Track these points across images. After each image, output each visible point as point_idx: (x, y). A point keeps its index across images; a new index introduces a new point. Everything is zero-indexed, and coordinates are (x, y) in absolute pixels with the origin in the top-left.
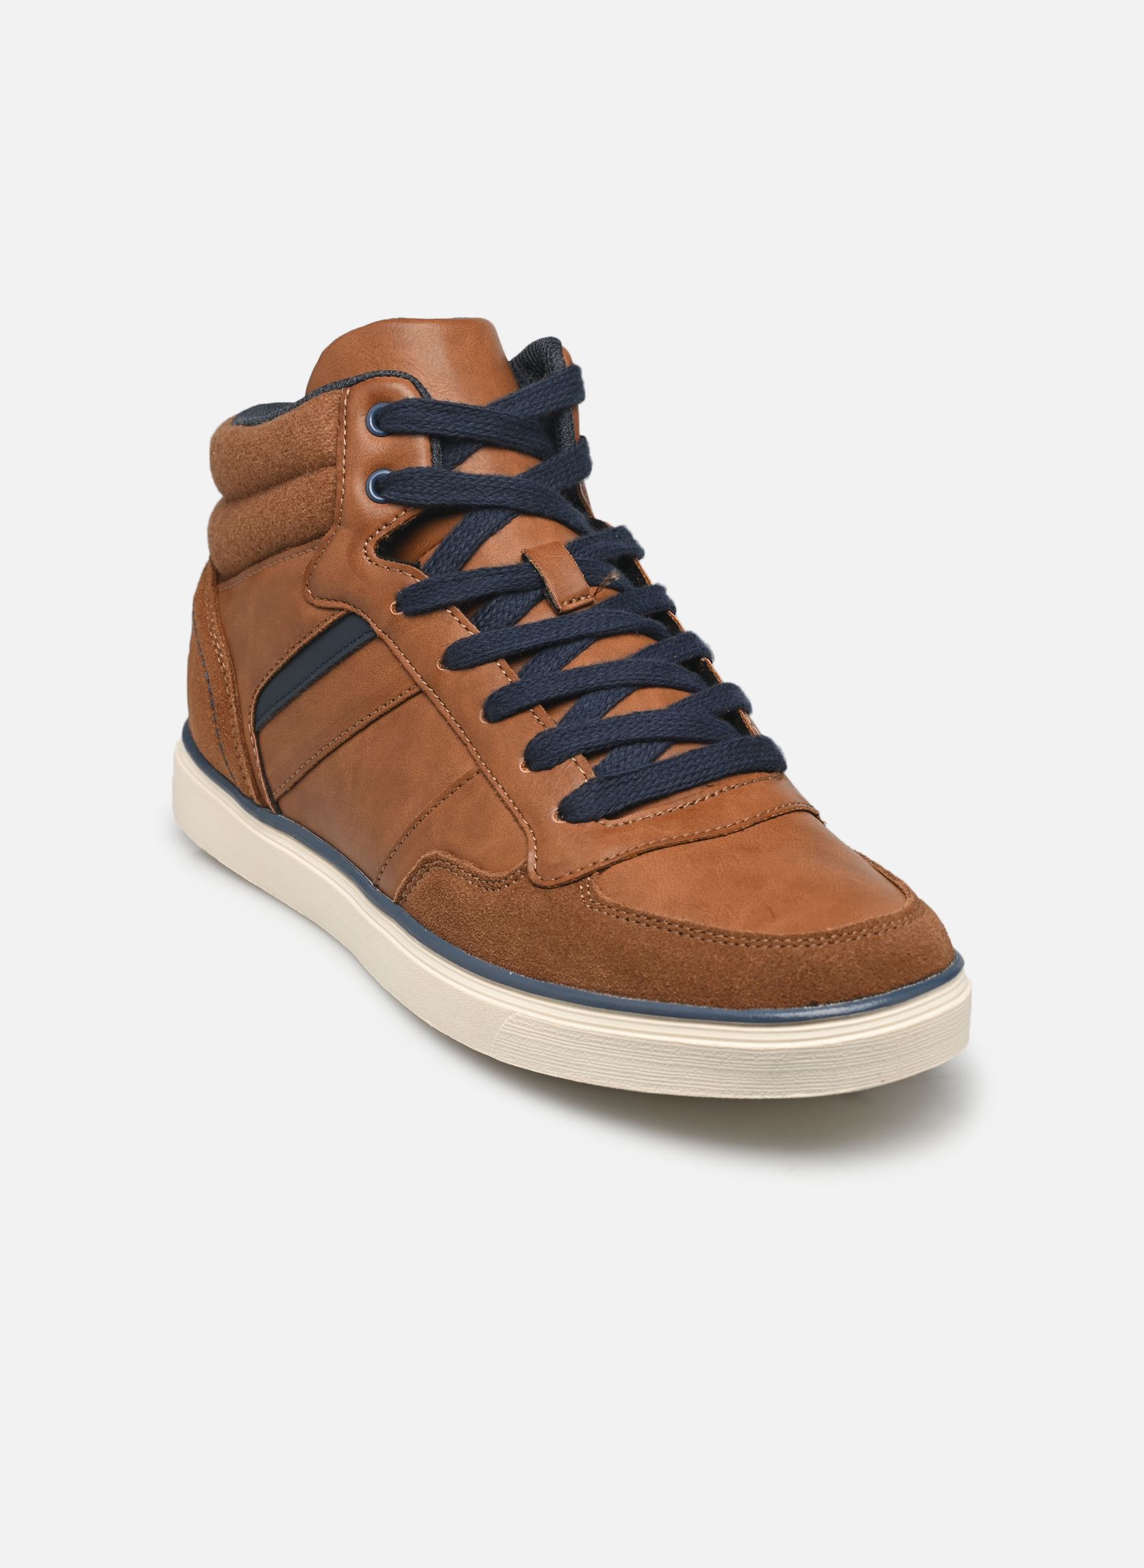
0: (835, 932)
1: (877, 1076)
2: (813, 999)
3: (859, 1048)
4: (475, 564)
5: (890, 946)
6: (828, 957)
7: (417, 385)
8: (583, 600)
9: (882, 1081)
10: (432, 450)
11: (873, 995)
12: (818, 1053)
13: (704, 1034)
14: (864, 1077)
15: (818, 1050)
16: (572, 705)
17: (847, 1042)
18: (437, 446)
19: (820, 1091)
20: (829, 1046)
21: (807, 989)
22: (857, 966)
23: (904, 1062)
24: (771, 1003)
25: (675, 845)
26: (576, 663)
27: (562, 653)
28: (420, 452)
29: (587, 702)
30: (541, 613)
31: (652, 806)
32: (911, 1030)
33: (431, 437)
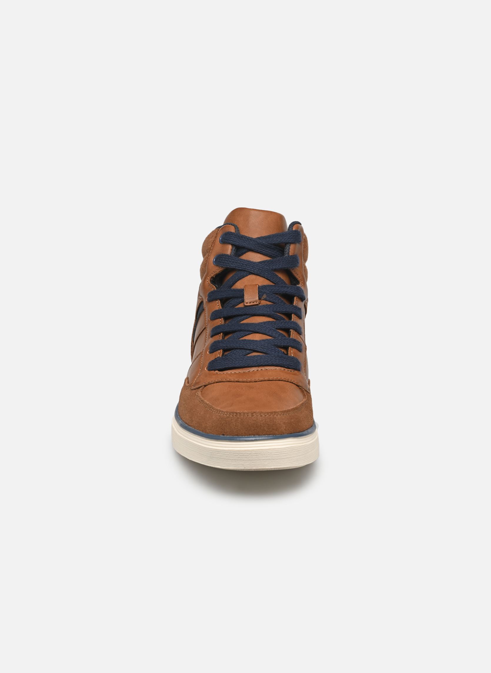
0: (239, 413)
1: (242, 465)
2: (223, 433)
3: (234, 453)
4: (233, 287)
5: (254, 421)
6: (232, 420)
7: (236, 227)
8: (255, 303)
9: (245, 468)
10: (232, 250)
11: (242, 436)
12: (221, 452)
13: (201, 442)
14: (237, 465)
15: (221, 451)
16: (231, 335)
17: (230, 450)
18: (234, 248)
19: (224, 466)
20: (224, 450)
21: (223, 430)
22: (239, 425)
23: (253, 462)
24: (213, 432)
25: (229, 382)
26: (245, 322)
27: (240, 318)
28: (229, 250)
29: (235, 335)
30: (241, 305)
31: (240, 369)
32: (254, 451)
33: (232, 245)
